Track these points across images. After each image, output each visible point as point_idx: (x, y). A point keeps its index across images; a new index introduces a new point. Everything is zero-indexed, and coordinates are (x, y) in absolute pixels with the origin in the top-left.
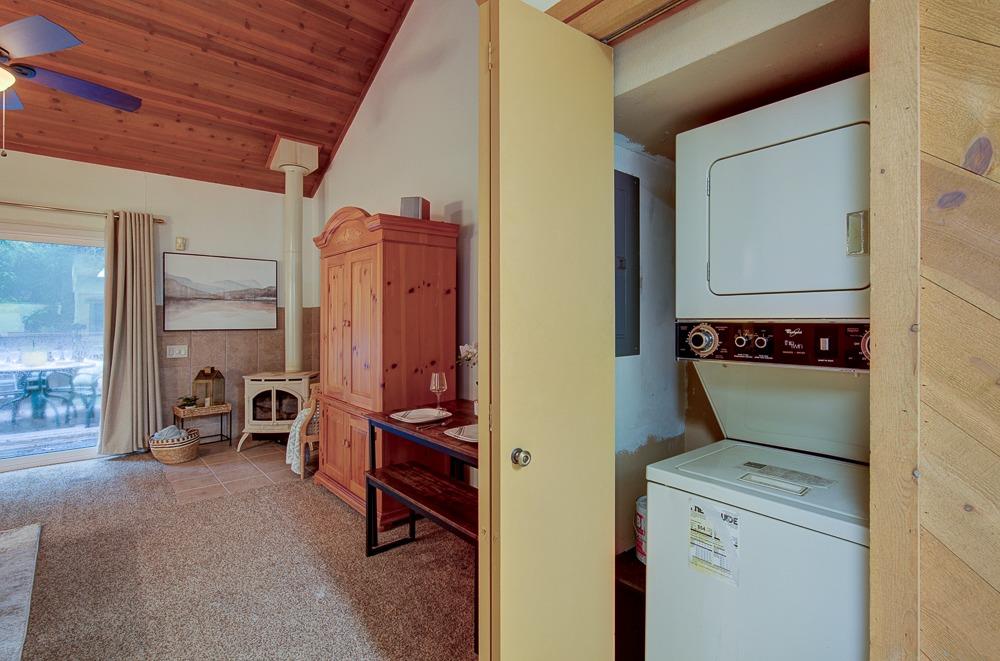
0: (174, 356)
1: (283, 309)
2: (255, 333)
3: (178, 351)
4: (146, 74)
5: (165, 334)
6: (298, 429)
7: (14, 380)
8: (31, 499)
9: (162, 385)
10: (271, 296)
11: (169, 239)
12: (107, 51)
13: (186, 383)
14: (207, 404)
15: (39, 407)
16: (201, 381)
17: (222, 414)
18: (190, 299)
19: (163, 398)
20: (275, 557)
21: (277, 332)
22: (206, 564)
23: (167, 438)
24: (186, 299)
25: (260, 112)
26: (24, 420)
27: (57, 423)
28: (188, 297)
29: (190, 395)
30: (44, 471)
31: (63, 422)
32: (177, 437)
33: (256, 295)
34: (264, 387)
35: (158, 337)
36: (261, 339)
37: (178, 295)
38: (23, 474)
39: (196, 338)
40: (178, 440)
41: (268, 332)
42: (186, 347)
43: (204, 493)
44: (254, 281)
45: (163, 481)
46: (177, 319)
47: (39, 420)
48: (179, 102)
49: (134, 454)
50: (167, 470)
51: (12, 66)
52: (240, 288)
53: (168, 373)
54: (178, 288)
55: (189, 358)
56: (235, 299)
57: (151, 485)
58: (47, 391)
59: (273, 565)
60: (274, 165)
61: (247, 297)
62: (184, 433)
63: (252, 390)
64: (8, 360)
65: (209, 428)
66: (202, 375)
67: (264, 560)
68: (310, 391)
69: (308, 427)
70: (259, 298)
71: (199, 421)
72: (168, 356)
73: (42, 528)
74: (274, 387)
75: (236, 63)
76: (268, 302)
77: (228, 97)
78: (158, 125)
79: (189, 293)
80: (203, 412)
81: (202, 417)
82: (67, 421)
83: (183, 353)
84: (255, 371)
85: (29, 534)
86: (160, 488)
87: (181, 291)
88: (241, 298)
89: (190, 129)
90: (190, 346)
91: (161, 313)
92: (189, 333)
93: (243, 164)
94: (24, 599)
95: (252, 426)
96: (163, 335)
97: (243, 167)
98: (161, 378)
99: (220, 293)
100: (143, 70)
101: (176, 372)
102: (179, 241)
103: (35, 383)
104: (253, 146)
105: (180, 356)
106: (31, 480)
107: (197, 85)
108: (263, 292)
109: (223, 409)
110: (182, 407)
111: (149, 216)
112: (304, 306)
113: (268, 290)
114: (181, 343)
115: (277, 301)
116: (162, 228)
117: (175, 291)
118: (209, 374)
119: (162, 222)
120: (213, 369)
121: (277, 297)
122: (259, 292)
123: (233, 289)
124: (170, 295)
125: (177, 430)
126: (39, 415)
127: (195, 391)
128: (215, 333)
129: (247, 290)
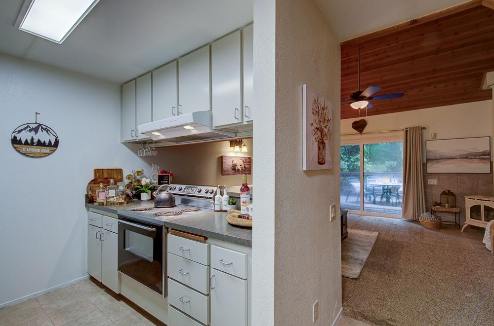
0: (431, 184)
3: (433, 182)
4: (414, 74)
5: (427, 174)
6: (489, 227)
7: (381, 188)
9: (425, 195)
10: (486, 155)
11: (428, 135)
13: (436, 195)
14: (447, 206)
15: (388, 198)
16: (443, 196)
17: (456, 213)
18: (438, 159)
19: (426, 201)
20: (455, 275)
21: (490, 174)
22: (424, 264)
23: (425, 217)
24: (436, 159)
26: (384, 202)
27: (393, 205)
28: (437, 158)
29: (438, 201)
30: (384, 219)
31: (395, 204)
32: (430, 217)
34: (476, 203)
35: (423, 175)
36: (479, 178)
37: (432, 158)
38: (379, 218)
39: (442, 176)
40: (430, 219)
41: (484, 174)
42: (437, 180)
43: (436, 242)
44: (475, 149)
45: (421, 233)
46: (432, 168)
47: (388, 203)
48: (429, 79)
49: (414, 221)
50: (425, 230)
51: (368, 99)
52: (466, 153)
53: (428, 190)
54: (432, 155)
55: (438, 185)
56: (462, 158)
57: (416, 233)
58: (390, 192)
59: (452, 276)
60: (484, 87)
61: (469, 157)
62: (433, 217)
63: (469, 203)
64: (379, 181)
65: (450, 218)
66: (444, 193)
67: (449, 273)
70: (477, 157)
71: (443, 214)
72: (429, 184)
73: (379, 234)
74: (482, 204)
75: (453, 52)
76: (484, 159)
77: (451, 67)
79: (438, 157)
80: (444, 210)
81: (445, 212)
83: (435, 183)
84: (472, 194)
85: (376, 234)
86: (419, 235)
87: (434, 156)
88: (466, 158)
89: (435, 87)
90: (438, 180)
91: (425, 166)
92: (438, 175)
93: (466, 92)
94: (370, 249)
95: (469, 221)
96: (426, 175)
97: (465, 94)
98: (425, 192)
99: (454, 155)
101: (432, 190)
102: (433, 135)
103: (386, 189)
104: (470, 82)
105: (433, 184)
107: (435, 69)
108: (480, 154)
109: (454, 210)
110: (434, 206)
111: (419, 127)
113: (484, 153)
114: (435, 178)
115: (490, 158)
116: (424, 131)
117: (432, 156)
118: (448, 193)
119: (424, 128)
120: (449, 191)
121: (490, 155)
122: (478, 154)
123: (461, 153)
124: (429, 158)
125: (430, 215)
126: (388, 201)
127: (441, 200)
128: (451, 174)
129: (470, 154)
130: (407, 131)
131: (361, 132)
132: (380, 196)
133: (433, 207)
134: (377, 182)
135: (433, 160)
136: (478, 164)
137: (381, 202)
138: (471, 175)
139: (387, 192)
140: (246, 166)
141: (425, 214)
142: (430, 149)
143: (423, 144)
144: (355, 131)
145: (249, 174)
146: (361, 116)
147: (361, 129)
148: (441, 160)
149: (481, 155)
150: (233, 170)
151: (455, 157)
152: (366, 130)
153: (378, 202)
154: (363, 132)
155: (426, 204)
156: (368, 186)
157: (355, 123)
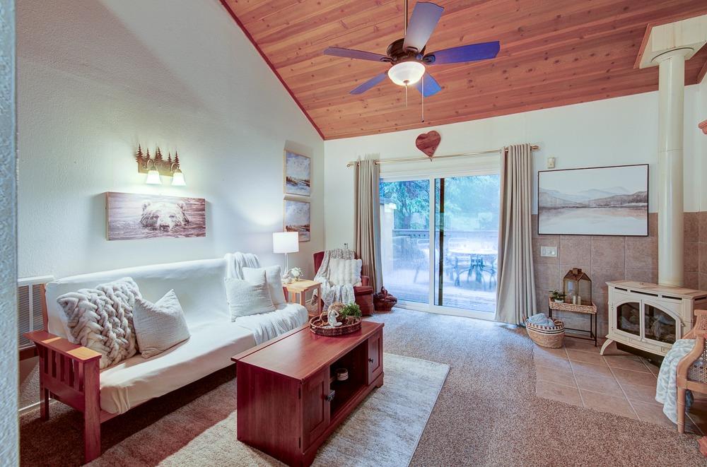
0: (547, 255)
1: (656, 215)
2: (621, 239)
3: (549, 251)
4: (520, 30)
5: (539, 237)
8: (455, 342)
9: (536, 277)
10: (641, 202)
11: (541, 162)
12: (493, 27)
13: (555, 279)
14: (574, 302)
15: (479, 275)
16: (568, 280)
17: (590, 315)
18: (559, 208)
21: (648, 239)
23: (537, 322)
24: (555, 208)
25: (626, 9)
27: (485, 287)
28: (558, 206)
29: (560, 291)
31: (488, 287)
32: (545, 325)
33: (623, 201)
34: (629, 297)
35: (533, 238)
37: (549, 205)
39: (564, 241)
40: (546, 328)
41: (638, 239)
42: (556, 248)
43: (560, 393)
47: (478, 283)
48: (546, 41)
50: (537, 350)
52: (606, 196)
53: (541, 268)
54: (549, 200)
55: (558, 258)
56: (600, 206)
58: (482, 266)
60: (644, 62)
61: (612, 204)
62: (551, 323)
63: (616, 298)
65: (581, 323)
66: (570, 275)
68: (695, 317)
69: (689, 369)
70: (627, 204)
72: (542, 255)
74: (643, 300)
76: (637, 208)
77: (589, 12)
78: (531, 70)
79: (558, 204)
80: (570, 308)
81: (571, 313)
82: (490, 287)
83: (553, 253)
84: (622, 277)
87: (551, 202)
88: (607, 205)
89: (557, 62)
90: (559, 248)
91: (535, 220)
92: (558, 237)
93: (609, 74)
96: (537, 238)
97: (609, 78)
98: (536, 271)
99: (585, 201)
100: (516, 28)
101: (548, 268)
102: (551, 160)
103: (476, 261)
104: (618, 51)
105: (550, 255)
106: (460, 327)
107: (559, 17)
108: (631, 198)
110: (553, 299)
111: (527, 145)
112: (685, 211)
113: (638, 196)
114: (552, 245)
115: (648, 206)
116: (536, 153)
117: (547, 201)
118: (576, 275)
119: (536, 148)
120: (579, 271)
121: (648, 202)
122: (626, 198)
123: (598, 196)
124: (545, 205)
125: (546, 319)
126: (479, 279)
127: (564, 288)
128: (581, 237)
129: (613, 197)
130: (506, 153)
131: (431, 155)
132: (468, 272)
133: (551, 302)
134: (462, 247)
135: (549, 209)
136: (627, 218)
137: (468, 281)
138: (613, 238)
139: (478, 264)
140: (190, 218)
141: (536, 316)
142: (547, 189)
143: (533, 179)
144: (421, 154)
145: (198, 235)
146: (430, 124)
147: (430, 150)
148: (562, 210)
149: (631, 202)
150: (146, 226)
151: (587, 203)
152: (439, 151)
153: (463, 282)
154: (435, 155)
155: (537, 294)
156: (449, 255)
157: (420, 138)
